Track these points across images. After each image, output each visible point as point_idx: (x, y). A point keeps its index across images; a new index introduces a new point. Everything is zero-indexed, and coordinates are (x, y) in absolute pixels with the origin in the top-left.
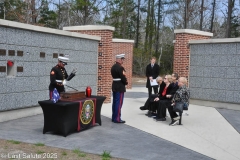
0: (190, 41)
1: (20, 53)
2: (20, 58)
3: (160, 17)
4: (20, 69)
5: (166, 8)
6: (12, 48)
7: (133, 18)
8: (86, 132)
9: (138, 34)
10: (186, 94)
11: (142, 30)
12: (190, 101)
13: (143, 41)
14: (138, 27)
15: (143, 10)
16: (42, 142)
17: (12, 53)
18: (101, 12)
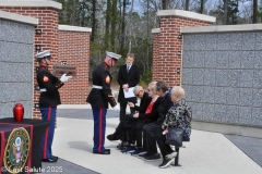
0: (183, 29)
9: (95, 21)
10: (185, 113)
11: (100, 16)
12: (193, 124)
13: (102, 31)
14: (94, 9)
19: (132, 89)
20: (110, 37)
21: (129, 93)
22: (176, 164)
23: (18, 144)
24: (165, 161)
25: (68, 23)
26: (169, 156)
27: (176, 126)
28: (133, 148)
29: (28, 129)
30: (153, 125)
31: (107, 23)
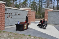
0: (48, 11)
1: (11, 14)
2: (11, 15)
3: (42, 6)
4: (11, 17)
5: (43, 4)
6: (10, 13)
7: (36, 6)
8: (25, 31)
9: (37, 9)
13: (38, 11)
15: (38, 4)
16: (16, 32)
17: (10, 14)
18: (28, 5)
22: (46, 29)
29: (27, 24)
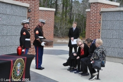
9: (57, 5)
11: (60, 3)
19: (75, 40)
20: (64, 13)
21: (74, 42)
22: (98, 78)
23: (19, 66)
24: (92, 77)
25: (44, 6)
26: (94, 74)
27: (98, 59)
28: (76, 70)
29: (24, 59)
30: (86, 58)
31: (63, 6)
